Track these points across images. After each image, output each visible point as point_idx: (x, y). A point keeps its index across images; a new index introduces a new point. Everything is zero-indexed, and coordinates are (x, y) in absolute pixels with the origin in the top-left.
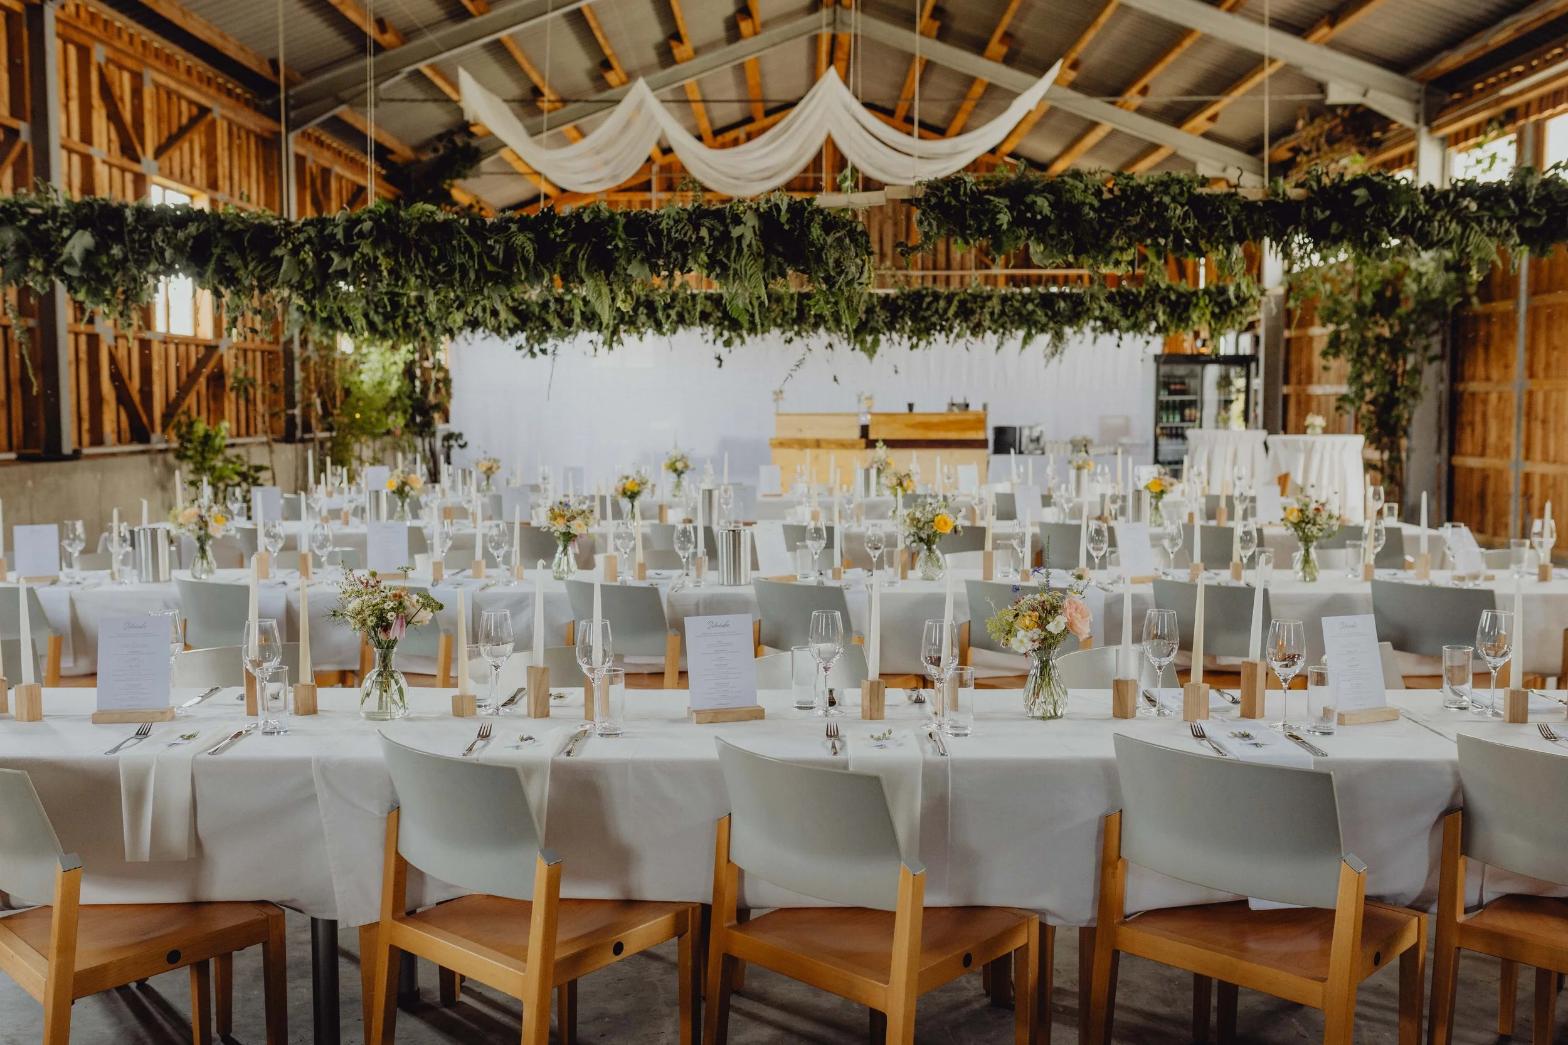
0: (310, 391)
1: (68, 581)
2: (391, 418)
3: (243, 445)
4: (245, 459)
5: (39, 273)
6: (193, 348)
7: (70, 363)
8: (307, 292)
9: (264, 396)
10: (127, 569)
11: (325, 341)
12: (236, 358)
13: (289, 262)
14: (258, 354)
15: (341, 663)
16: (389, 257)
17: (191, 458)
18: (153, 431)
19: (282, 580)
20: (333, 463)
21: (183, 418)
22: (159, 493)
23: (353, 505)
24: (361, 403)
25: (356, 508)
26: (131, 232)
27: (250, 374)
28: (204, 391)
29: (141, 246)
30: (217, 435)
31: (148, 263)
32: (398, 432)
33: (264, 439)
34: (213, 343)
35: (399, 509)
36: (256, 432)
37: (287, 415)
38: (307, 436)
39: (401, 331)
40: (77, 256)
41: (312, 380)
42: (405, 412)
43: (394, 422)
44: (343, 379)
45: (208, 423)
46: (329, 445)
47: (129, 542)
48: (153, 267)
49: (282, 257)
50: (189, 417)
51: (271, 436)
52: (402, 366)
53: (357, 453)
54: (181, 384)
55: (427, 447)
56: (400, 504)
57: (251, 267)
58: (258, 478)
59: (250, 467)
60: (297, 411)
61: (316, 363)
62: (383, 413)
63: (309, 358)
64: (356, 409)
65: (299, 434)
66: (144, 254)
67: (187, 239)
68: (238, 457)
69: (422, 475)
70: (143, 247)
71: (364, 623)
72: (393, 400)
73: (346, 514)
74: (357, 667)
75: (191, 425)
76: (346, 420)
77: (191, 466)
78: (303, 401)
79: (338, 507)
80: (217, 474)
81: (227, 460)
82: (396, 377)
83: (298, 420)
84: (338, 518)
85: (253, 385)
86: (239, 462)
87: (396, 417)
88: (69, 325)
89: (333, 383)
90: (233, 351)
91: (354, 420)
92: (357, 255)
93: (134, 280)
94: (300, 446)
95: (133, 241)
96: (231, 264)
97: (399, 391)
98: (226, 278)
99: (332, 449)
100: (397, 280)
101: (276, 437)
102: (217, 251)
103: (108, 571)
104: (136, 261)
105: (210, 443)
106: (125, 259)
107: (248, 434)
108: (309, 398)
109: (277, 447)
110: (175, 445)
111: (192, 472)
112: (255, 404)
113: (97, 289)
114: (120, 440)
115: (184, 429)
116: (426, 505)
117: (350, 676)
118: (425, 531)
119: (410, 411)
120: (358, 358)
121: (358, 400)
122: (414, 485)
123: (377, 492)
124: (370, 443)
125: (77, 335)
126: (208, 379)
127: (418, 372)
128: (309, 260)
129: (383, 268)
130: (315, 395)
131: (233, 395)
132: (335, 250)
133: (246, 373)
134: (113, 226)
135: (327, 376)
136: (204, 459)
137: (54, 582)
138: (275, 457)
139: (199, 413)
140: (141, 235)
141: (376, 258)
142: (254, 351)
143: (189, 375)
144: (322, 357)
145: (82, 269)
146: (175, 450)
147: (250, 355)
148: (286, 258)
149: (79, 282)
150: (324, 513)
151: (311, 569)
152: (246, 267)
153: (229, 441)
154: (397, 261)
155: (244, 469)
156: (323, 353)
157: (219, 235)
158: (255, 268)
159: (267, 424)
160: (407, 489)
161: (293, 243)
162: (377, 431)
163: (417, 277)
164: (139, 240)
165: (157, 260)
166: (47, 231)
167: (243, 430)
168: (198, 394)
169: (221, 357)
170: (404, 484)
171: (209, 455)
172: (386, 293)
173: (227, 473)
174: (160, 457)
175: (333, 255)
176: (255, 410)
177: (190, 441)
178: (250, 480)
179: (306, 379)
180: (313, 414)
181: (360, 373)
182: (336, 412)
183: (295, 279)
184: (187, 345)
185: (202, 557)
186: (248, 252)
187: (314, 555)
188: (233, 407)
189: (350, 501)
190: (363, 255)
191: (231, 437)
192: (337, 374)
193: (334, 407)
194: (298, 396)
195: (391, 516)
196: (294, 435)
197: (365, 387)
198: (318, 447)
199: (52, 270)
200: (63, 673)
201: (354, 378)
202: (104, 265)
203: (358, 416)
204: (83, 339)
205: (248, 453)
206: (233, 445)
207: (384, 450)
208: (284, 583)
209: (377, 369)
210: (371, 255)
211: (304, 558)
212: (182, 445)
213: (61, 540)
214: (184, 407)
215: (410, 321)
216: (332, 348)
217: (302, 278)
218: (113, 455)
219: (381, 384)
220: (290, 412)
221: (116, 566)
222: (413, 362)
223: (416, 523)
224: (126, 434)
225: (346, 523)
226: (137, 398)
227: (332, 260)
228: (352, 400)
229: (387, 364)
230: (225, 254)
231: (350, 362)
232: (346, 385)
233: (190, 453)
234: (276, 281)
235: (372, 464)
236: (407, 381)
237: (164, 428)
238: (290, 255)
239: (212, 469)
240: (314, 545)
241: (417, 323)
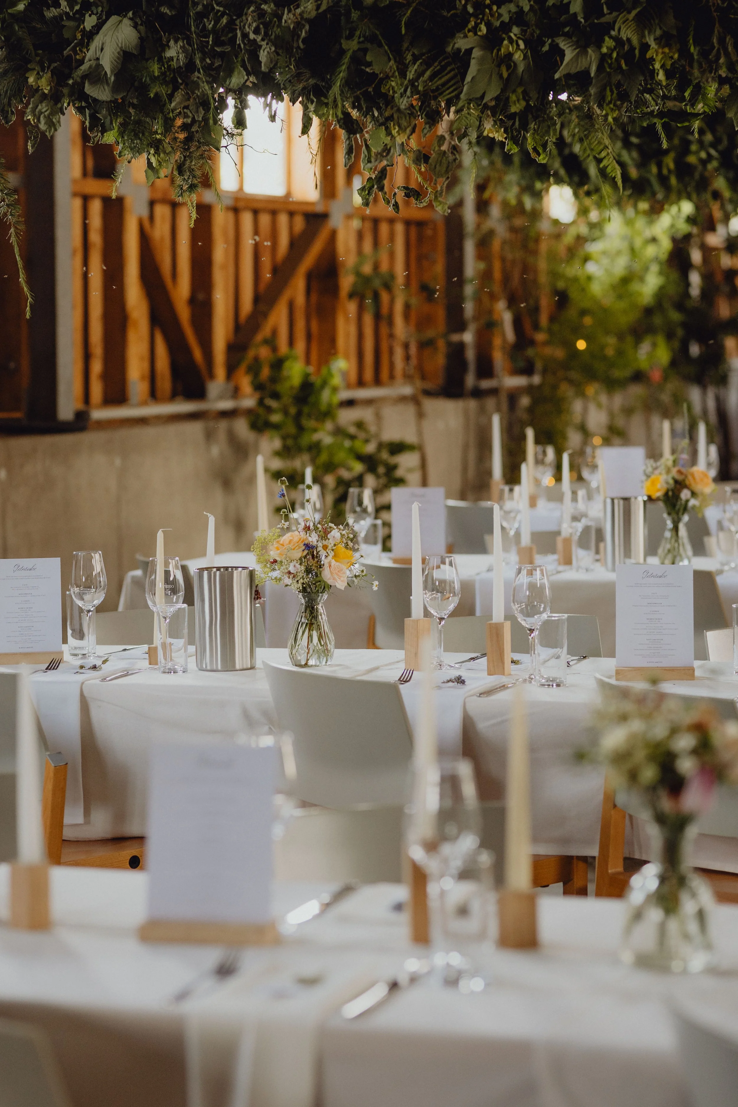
0: (493, 297)
1: (78, 662)
2: (645, 348)
3: (369, 402)
4: (373, 429)
5: (44, 97)
6: (283, 219)
7: (74, 252)
8: (512, 117)
9: (407, 307)
10: (178, 643)
11: (528, 202)
12: (360, 236)
13: (481, 61)
14: (399, 228)
15: (565, 841)
16: (668, 45)
17: (276, 427)
18: (212, 376)
19: (454, 674)
20: (537, 441)
21: (264, 352)
22: (218, 494)
23: (580, 526)
24: (588, 321)
25: (587, 529)
26: (200, 16)
27: (384, 267)
28: (300, 300)
29: (218, 42)
30: (325, 383)
31: (230, 73)
32: (656, 375)
33: (407, 390)
34: (320, 209)
35: (668, 534)
36: (392, 377)
37: (449, 344)
38: (486, 384)
39: (673, 181)
40: (107, 64)
41: (497, 274)
42: (670, 336)
43: (651, 355)
44: (554, 275)
45: (308, 361)
46: (525, 401)
47: (182, 594)
48: (236, 80)
49: (469, 51)
50: (274, 349)
51: (419, 384)
52: (666, 245)
53: (577, 418)
54: (262, 287)
55: (711, 404)
56: (670, 524)
57: (411, 75)
58: (395, 467)
59: (381, 446)
60: (468, 337)
61: (504, 242)
62: (630, 340)
63: (491, 233)
64: (578, 332)
65: (470, 380)
66: (222, 55)
67: (299, 25)
68: (360, 425)
69: (709, 465)
70: (222, 44)
71: (633, 776)
72: (648, 311)
73: (567, 541)
74: (594, 851)
75: (278, 364)
76: (559, 353)
77: (277, 444)
78: (476, 318)
79: (552, 527)
80: (324, 457)
81: (339, 432)
82: (654, 268)
83: (470, 355)
84: (553, 550)
85: (388, 286)
86: (362, 435)
87: (654, 345)
88: (75, 181)
89: (535, 281)
90: (356, 224)
91: (575, 353)
92: (608, 43)
93: (205, 104)
94: (472, 404)
95: (204, 32)
96: (376, 69)
97: (660, 295)
98: (366, 94)
99: (531, 410)
100: (681, 88)
101: (429, 386)
102: (352, 46)
103: (145, 647)
104: (208, 69)
105: (312, 399)
106: (190, 66)
107: (378, 382)
108: (490, 312)
109: (431, 405)
110: (249, 402)
111: (278, 454)
112: (391, 323)
113: (138, 122)
114: (154, 395)
115: (266, 372)
116: (720, 526)
117: (579, 869)
118: (720, 580)
119: (680, 332)
120: (583, 230)
121: (583, 313)
122: (698, 488)
123: (626, 500)
124: (603, 398)
125: (86, 199)
126: (310, 277)
127: (696, 256)
128: (518, 56)
129: (657, 66)
130: (501, 305)
131: (352, 307)
132: (568, 36)
133: (376, 267)
134: (171, 7)
135: (526, 268)
136: (301, 429)
137: (53, 665)
138: (426, 424)
139: (291, 343)
140: (217, 21)
141: (645, 47)
142: (391, 221)
143: (275, 270)
144: (513, 230)
145: (115, 89)
146: (249, 412)
147: (384, 229)
148: (476, 53)
149: (110, 110)
150: (526, 540)
151: (509, 655)
152: (403, 74)
153: (345, 395)
154: (683, 52)
155: (370, 448)
156: (518, 222)
157: (355, 15)
158: (420, 74)
159: (414, 361)
160: (685, 494)
161: (488, 25)
162: (617, 373)
163: (722, 81)
164: (214, 30)
165: (246, 69)
166: (57, 20)
167: (369, 374)
168: (291, 306)
169: (333, 234)
170: (679, 484)
171: (309, 423)
172: (661, 115)
173: (341, 456)
174: (223, 425)
175: (563, 44)
176: (391, 336)
177: (276, 396)
178: (381, 470)
179: (486, 276)
180: (497, 342)
181: (586, 259)
182: (540, 337)
183: (492, 93)
184: (274, 213)
185: (310, 625)
186: (405, 45)
187: (516, 626)
188: (353, 329)
189: (575, 519)
190: (619, 42)
191: (349, 386)
192: (542, 265)
193: (536, 327)
194: (469, 308)
195: (651, 549)
196: (461, 382)
197: (596, 289)
198: (505, 406)
199: (66, 91)
200: (68, 834)
201: (572, 270)
202: (154, 79)
203: (581, 345)
204: (96, 207)
205: (378, 416)
206: (350, 403)
207: (628, 411)
208: (460, 681)
209: (619, 253)
210: (635, 41)
211: (496, 630)
212: (261, 402)
213: (65, 587)
214: (266, 331)
215: (692, 159)
216: (536, 215)
217: (503, 91)
218: (142, 421)
219: (626, 280)
220: (455, 338)
221: (158, 638)
222: (687, 237)
223: (702, 564)
224: (165, 383)
225: (567, 561)
226: (184, 313)
227: (562, 54)
228: (572, 313)
229: (638, 242)
230: (365, 51)
231: (568, 239)
232: (561, 285)
233: (276, 418)
234: (458, 97)
235: (607, 442)
236: (675, 275)
237: (231, 370)
238: (483, 48)
239: (315, 448)
240: (515, 608)
241: (704, 163)
